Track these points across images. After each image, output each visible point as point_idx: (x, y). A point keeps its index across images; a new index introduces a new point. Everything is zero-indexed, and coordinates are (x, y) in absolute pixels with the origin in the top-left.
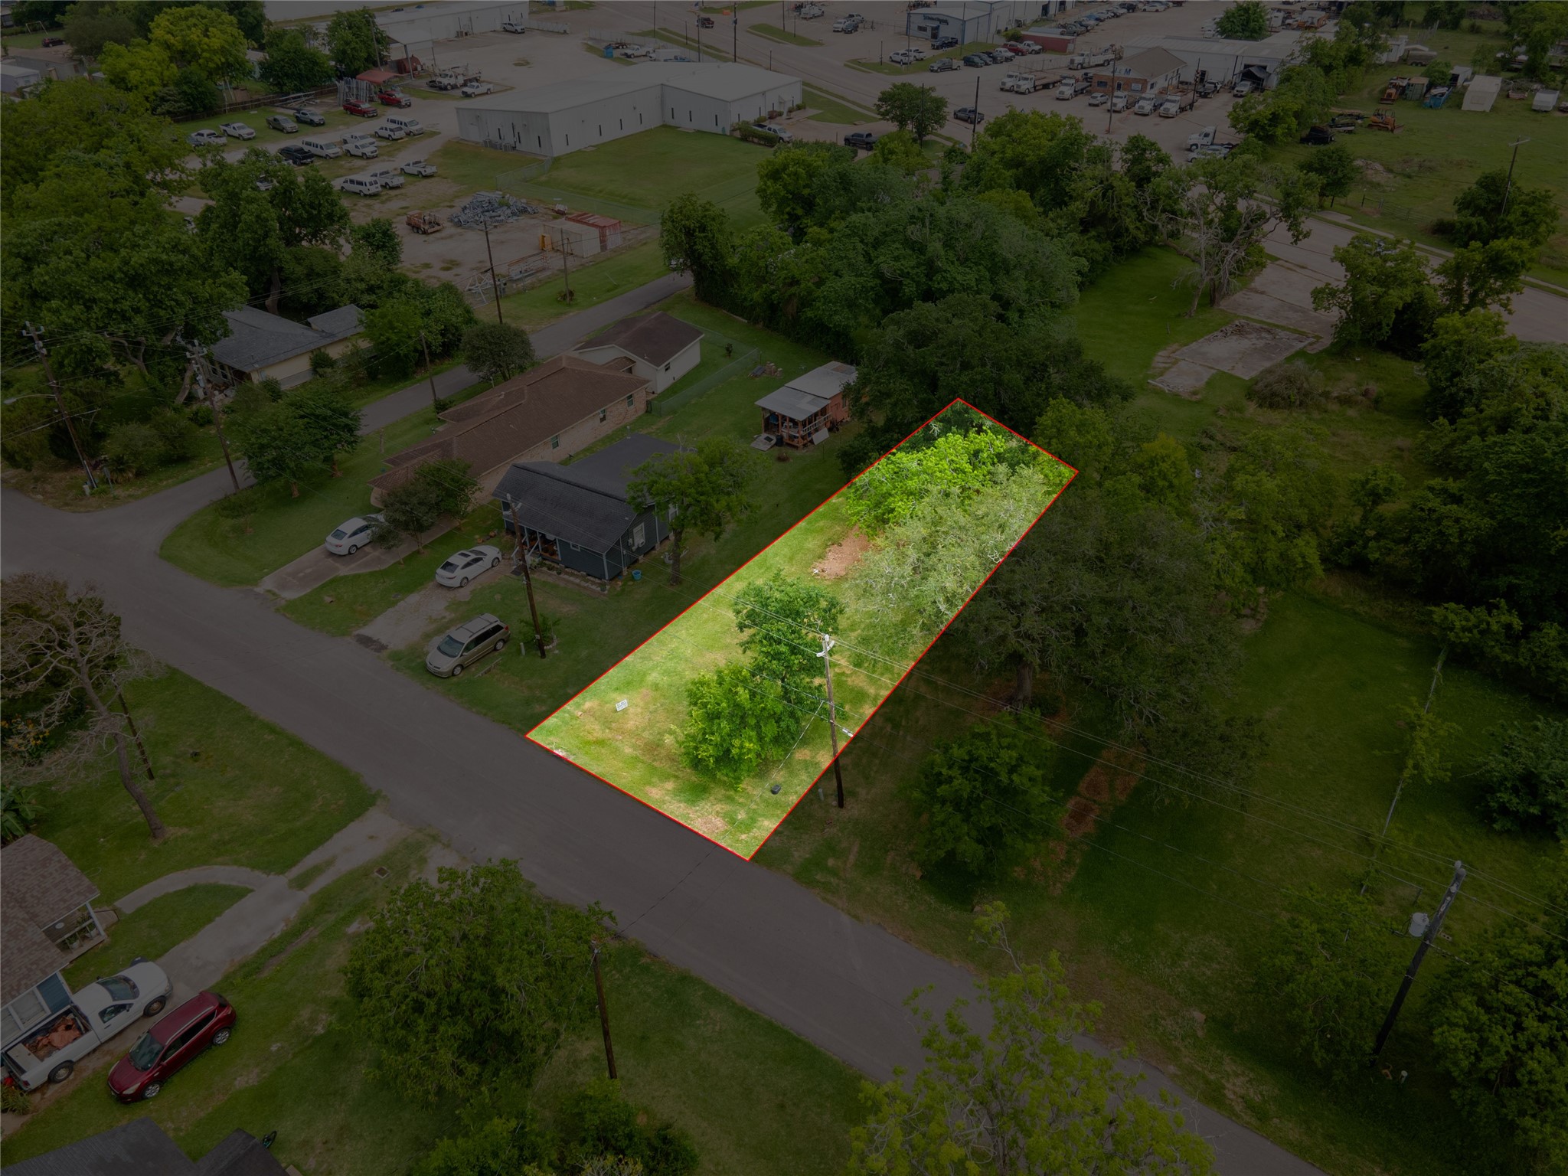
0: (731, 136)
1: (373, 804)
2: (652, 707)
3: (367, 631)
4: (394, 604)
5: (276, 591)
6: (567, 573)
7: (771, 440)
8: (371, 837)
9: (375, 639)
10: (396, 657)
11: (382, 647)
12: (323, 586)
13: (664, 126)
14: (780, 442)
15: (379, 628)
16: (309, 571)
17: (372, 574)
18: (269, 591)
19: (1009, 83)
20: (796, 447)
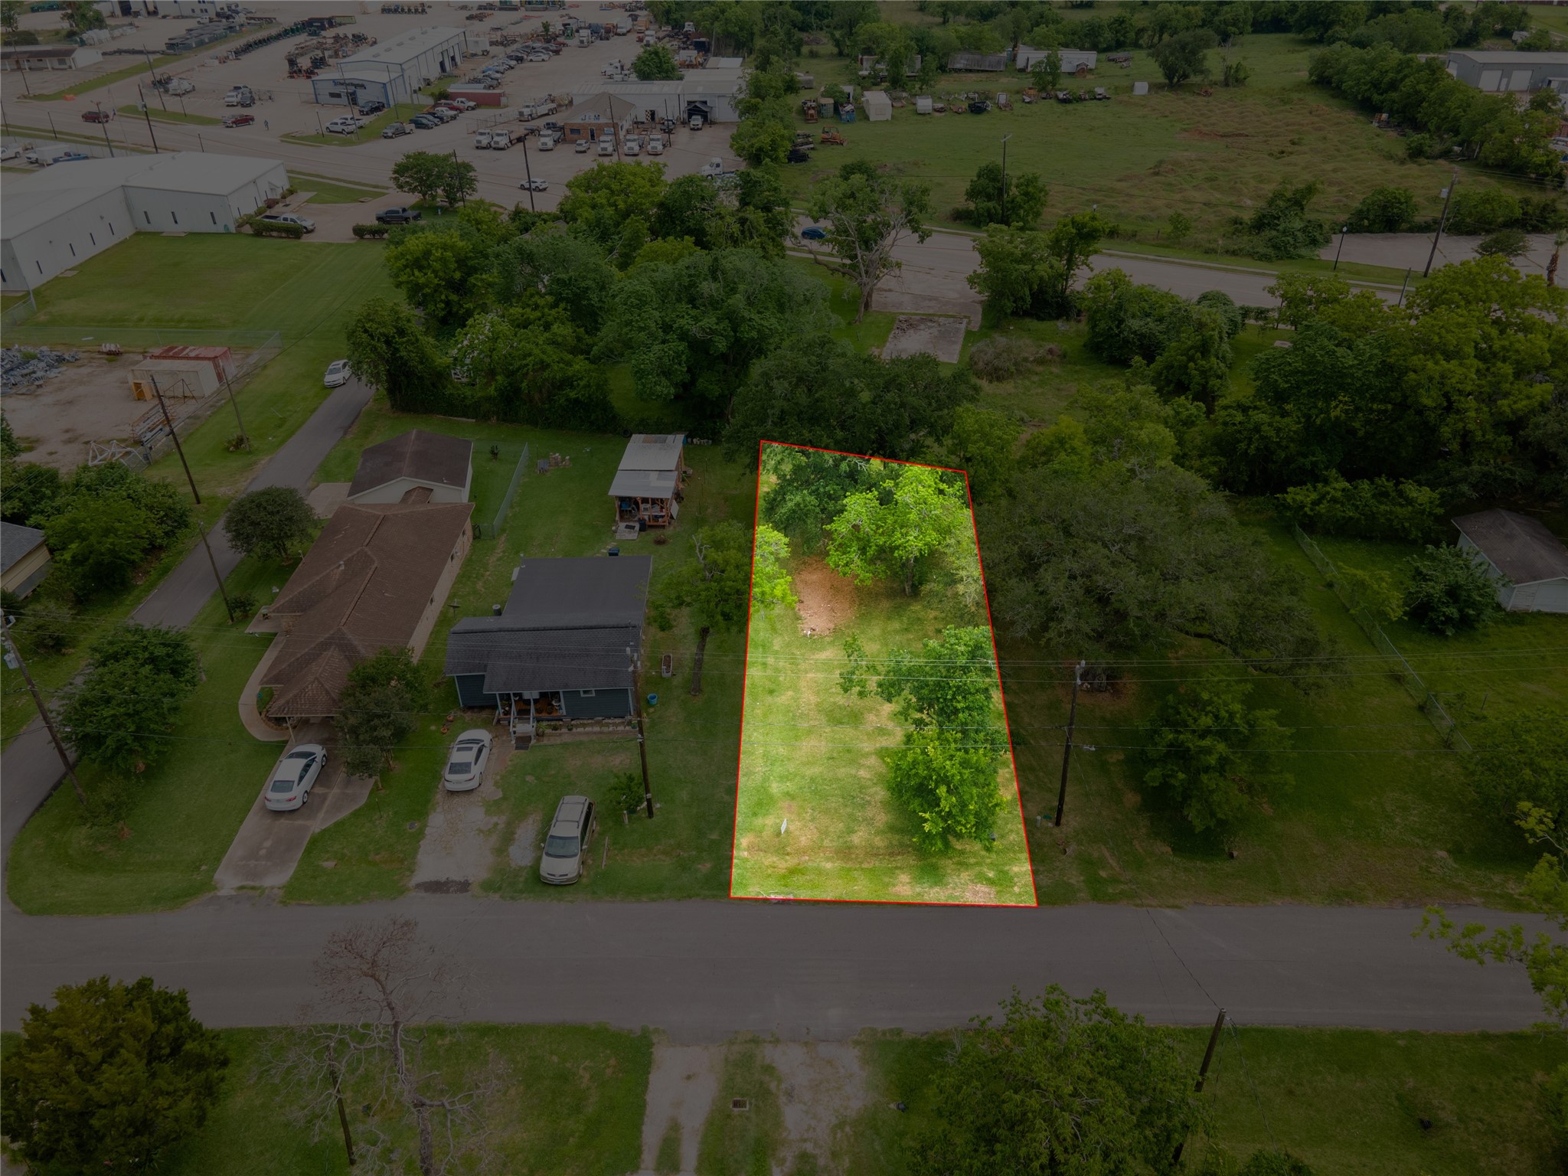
0: (239, 233)
1: (651, 1045)
2: (808, 817)
3: (424, 874)
4: (420, 834)
5: (251, 883)
6: (577, 726)
7: (633, 527)
8: (689, 1077)
9: (443, 879)
10: (488, 886)
11: (464, 886)
12: (308, 851)
13: (138, 233)
14: (644, 527)
15: (429, 866)
16: (268, 844)
17: (356, 814)
18: (242, 888)
19: (485, 141)
20: (663, 527)
